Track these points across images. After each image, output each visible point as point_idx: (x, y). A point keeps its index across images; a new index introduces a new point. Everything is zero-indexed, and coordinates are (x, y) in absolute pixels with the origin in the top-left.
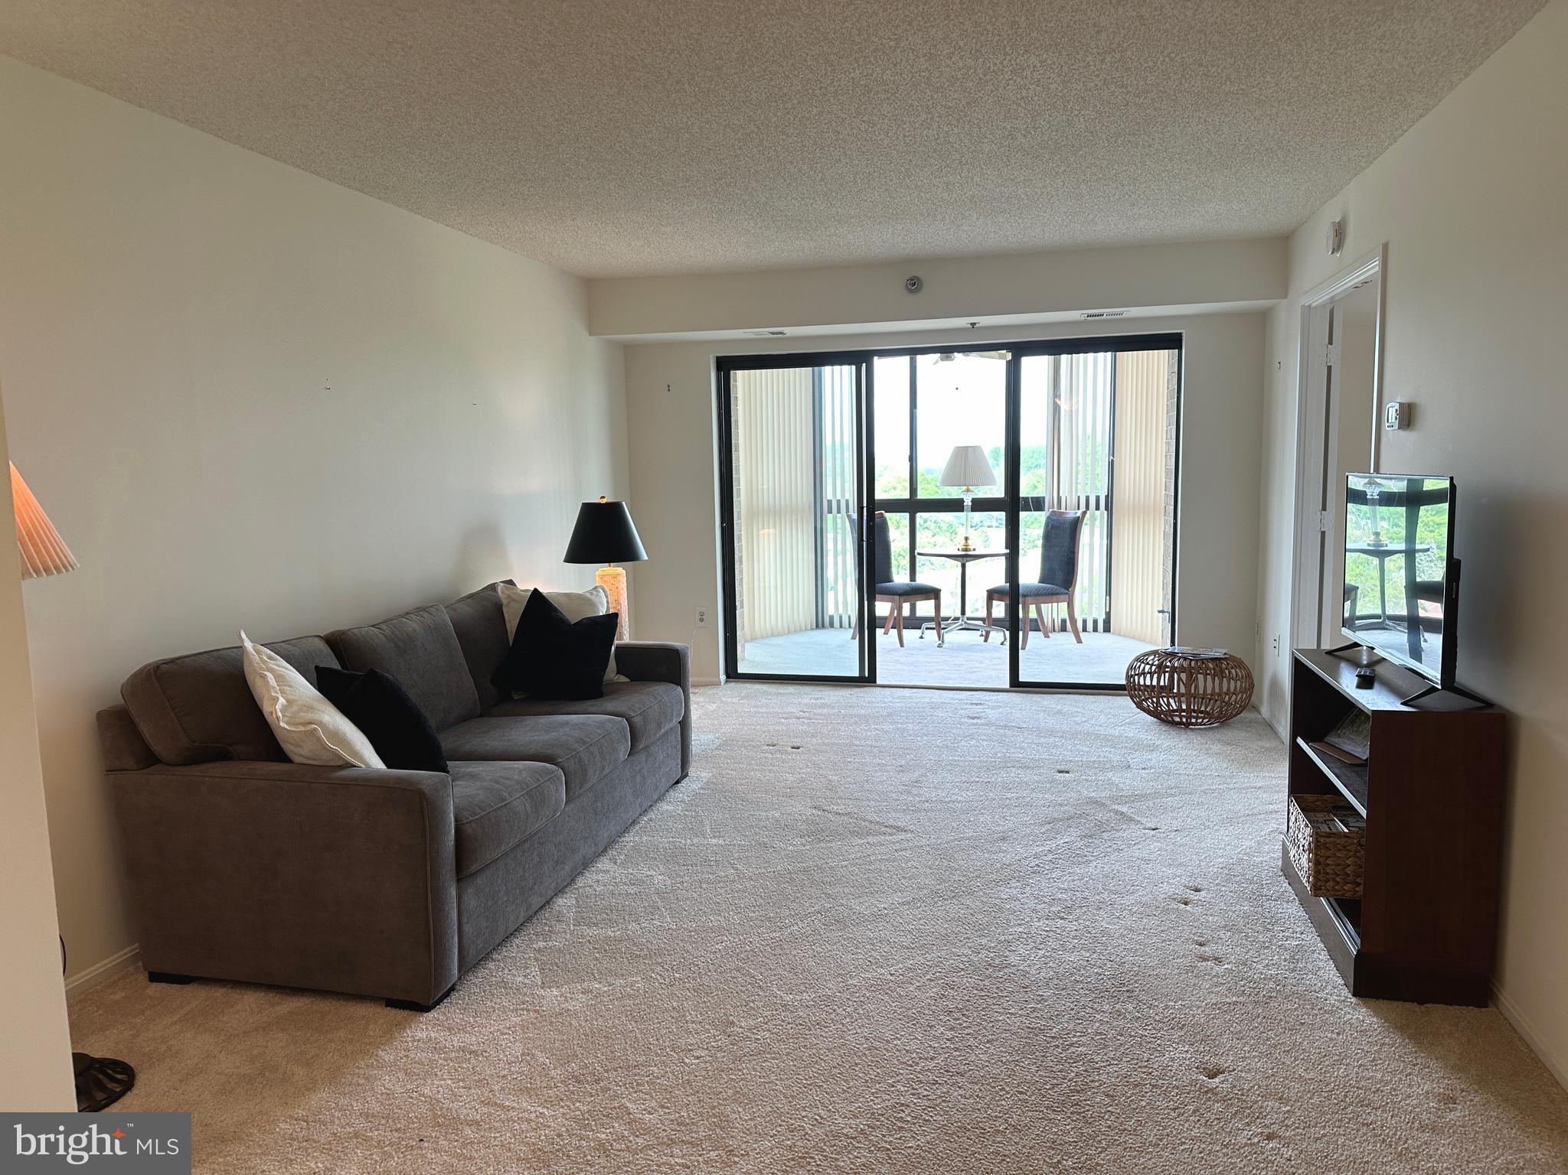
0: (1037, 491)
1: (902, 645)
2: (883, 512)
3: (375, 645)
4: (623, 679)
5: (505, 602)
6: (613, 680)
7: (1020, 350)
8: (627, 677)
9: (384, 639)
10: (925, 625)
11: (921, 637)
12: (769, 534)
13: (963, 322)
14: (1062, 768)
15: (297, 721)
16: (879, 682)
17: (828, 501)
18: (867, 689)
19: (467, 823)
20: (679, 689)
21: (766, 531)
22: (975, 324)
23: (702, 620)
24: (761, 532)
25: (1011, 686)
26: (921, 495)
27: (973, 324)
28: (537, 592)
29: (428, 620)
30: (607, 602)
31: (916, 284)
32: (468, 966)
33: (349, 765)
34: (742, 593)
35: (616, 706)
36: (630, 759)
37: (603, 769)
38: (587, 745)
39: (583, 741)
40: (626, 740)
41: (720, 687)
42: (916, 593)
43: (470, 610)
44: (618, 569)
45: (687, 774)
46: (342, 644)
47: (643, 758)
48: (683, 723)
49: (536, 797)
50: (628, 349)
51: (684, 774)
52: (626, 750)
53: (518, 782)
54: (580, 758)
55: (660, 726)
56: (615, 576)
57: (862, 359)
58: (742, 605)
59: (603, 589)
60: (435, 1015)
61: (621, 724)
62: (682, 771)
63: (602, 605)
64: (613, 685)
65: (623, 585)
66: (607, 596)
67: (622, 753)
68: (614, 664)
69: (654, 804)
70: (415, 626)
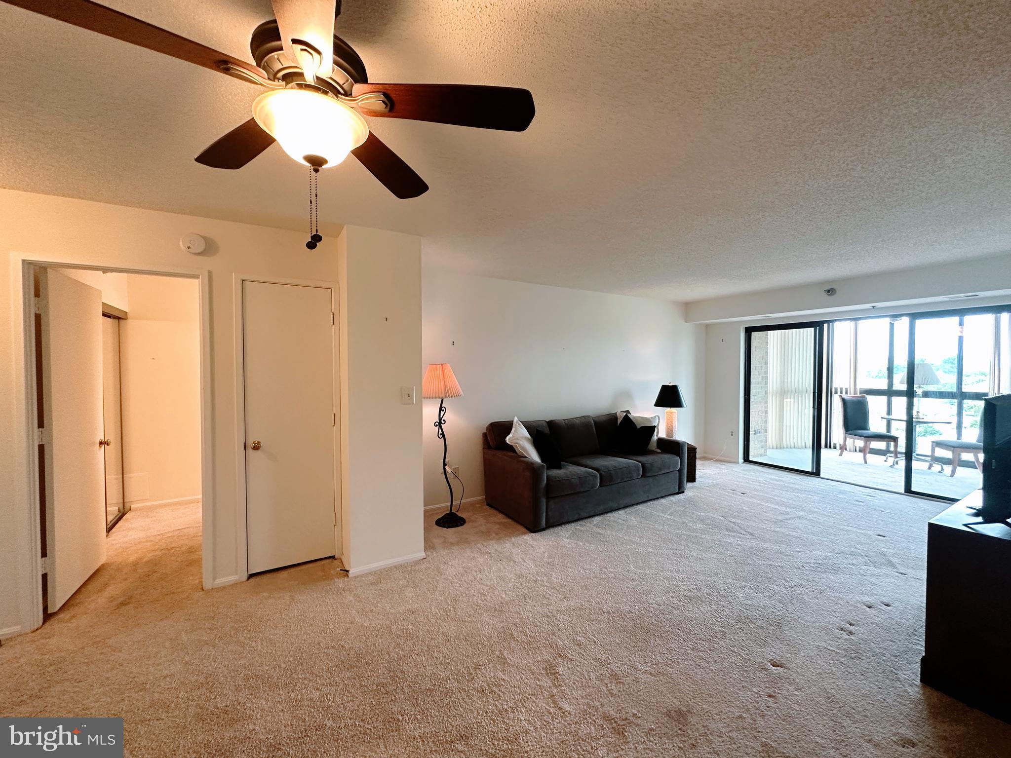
0: (945, 388)
1: (866, 462)
2: (865, 395)
4: (659, 451)
5: (618, 417)
6: (654, 450)
7: (914, 316)
8: (662, 451)
10: (888, 455)
11: (885, 461)
13: (867, 306)
14: (881, 534)
15: (512, 442)
16: (822, 475)
18: (813, 478)
19: (551, 481)
20: (678, 458)
21: (789, 400)
23: (732, 435)
24: (785, 400)
25: (905, 492)
26: (895, 388)
27: (874, 307)
28: (626, 416)
29: (583, 420)
30: (659, 422)
31: (830, 292)
32: (550, 525)
33: (526, 457)
34: (766, 427)
35: (643, 459)
36: (643, 479)
37: (623, 478)
38: (616, 469)
39: (615, 467)
40: (638, 471)
41: (738, 465)
42: (878, 437)
43: (604, 418)
44: (674, 410)
45: (683, 492)
46: (551, 424)
47: (651, 479)
48: (680, 471)
49: (582, 479)
50: (707, 326)
51: (681, 491)
52: (639, 475)
53: (578, 474)
54: (610, 473)
55: (660, 469)
56: (671, 413)
57: (817, 325)
58: (766, 431)
59: (658, 417)
60: (534, 534)
61: (637, 465)
62: (679, 490)
63: (655, 422)
64: (652, 452)
65: (675, 416)
66: (659, 419)
67: (635, 475)
68: (655, 444)
69: (658, 498)
70: (577, 421)
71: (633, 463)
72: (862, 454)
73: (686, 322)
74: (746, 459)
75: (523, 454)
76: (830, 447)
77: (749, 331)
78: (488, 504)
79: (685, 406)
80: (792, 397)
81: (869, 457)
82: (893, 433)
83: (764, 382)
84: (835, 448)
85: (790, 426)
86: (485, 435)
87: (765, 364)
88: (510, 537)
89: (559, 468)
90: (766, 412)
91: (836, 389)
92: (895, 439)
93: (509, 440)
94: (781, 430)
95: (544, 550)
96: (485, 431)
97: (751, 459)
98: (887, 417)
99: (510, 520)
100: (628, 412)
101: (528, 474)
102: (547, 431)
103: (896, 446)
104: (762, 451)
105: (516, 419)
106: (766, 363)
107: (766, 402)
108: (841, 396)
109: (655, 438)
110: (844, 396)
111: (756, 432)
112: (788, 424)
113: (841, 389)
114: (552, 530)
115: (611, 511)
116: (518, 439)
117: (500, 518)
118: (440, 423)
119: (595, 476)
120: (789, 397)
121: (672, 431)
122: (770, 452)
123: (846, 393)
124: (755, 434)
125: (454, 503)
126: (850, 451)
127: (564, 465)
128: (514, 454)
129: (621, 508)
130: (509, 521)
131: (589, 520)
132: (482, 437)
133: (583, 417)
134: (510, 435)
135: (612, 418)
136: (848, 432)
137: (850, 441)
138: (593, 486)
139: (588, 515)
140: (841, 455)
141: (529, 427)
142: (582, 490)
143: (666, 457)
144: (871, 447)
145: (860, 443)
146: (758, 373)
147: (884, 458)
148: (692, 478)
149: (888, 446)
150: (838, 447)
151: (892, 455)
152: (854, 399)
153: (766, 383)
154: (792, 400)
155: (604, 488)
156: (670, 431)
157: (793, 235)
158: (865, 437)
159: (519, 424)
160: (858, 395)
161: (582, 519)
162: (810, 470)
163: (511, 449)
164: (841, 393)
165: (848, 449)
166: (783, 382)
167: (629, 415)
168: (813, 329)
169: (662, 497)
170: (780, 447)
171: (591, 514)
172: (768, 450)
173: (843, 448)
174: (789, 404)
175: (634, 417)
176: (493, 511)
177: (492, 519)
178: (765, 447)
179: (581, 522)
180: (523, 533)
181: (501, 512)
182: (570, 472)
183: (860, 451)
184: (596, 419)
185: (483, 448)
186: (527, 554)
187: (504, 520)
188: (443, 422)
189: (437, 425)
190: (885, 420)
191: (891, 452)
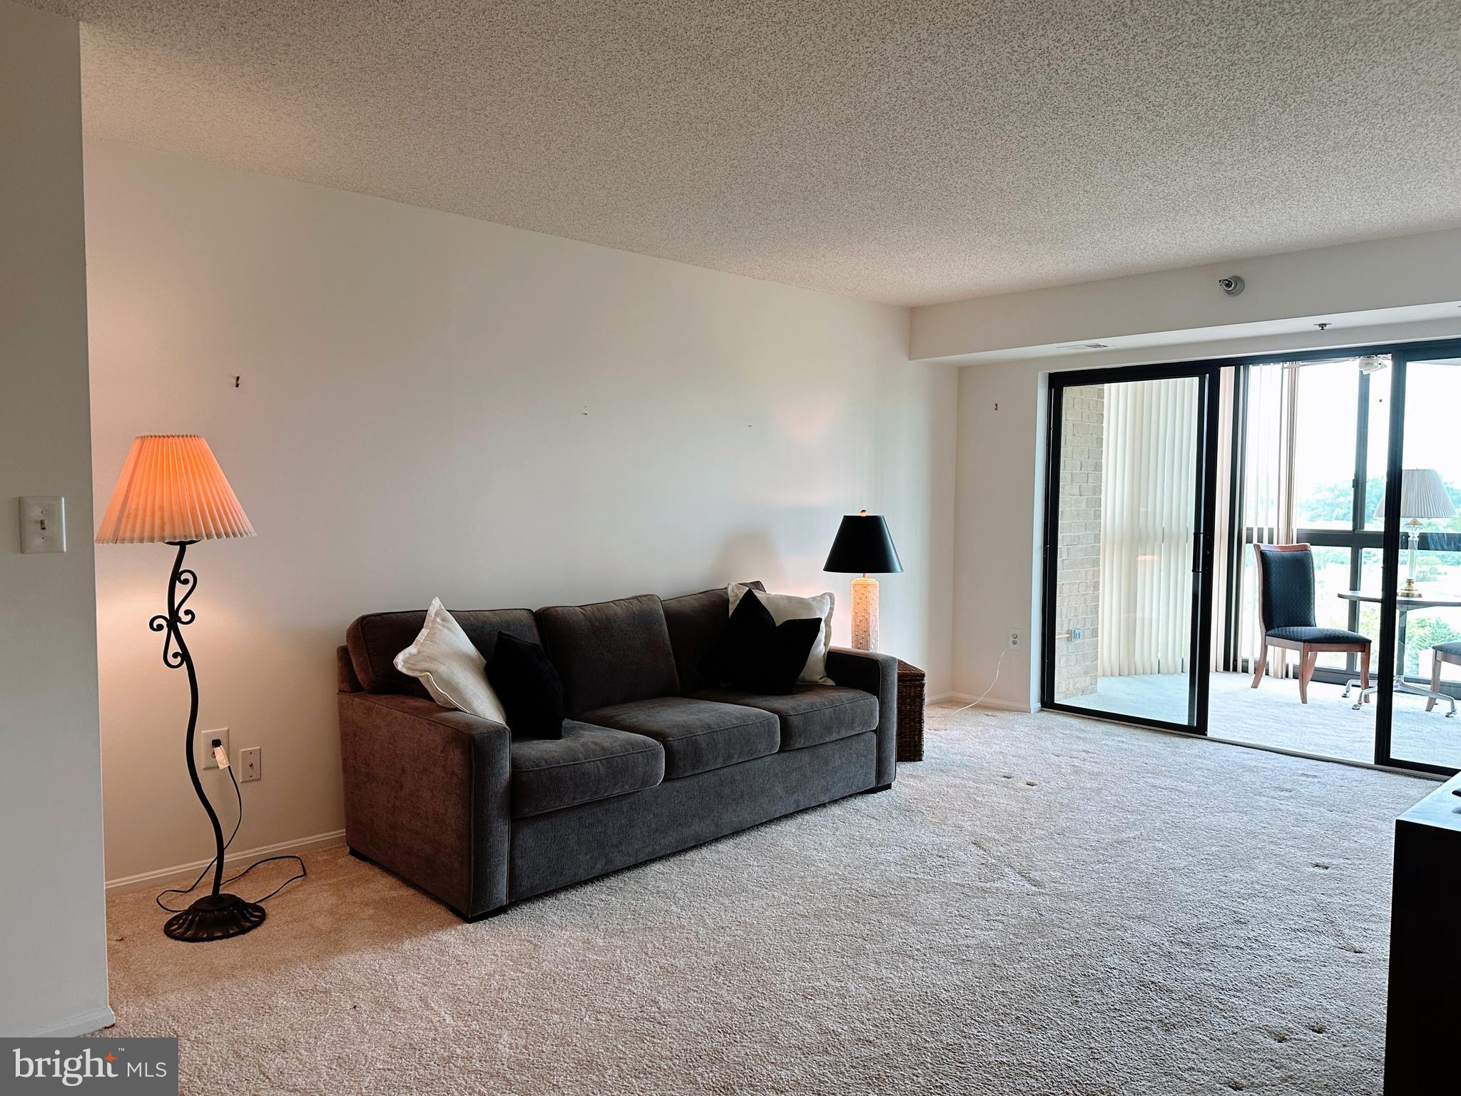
1: (1304, 700)
2: (1309, 544)
3: (571, 622)
4: (830, 682)
5: (731, 599)
6: (818, 682)
7: (1403, 354)
8: (834, 681)
9: (582, 617)
10: (1351, 682)
11: (1345, 696)
12: (1153, 561)
13: (1308, 323)
14: (1320, 862)
15: (416, 667)
16: (1210, 734)
17: (1248, 529)
18: (1190, 740)
19: (525, 772)
20: (875, 699)
21: (1148, 558)
22: (1325, 325)
23: (1015, 643)
24: (1140, 558)
25: (1376, 762)
26: (1365, 528)
27: (1322, 326)
28: (750, 593)
29: (636, 606)
30: (832, 609)
31: (1232, 285)
32: (520, 897)
33: (457, 709)
34: (1095, 621)
35: (784, 703)
36: (783, 755)
37: (730, 757)
38: (711, 731)
39: (709, 727)
40: (771, 734)
41: (1027, 715)
42: (1332, 641)
43: (695, 604)
44: (872, 578)
45: (889, 787)
46: (543, 618)
47: (805, 757)
48: (880, 732)
49: (616, 764)
50: (962, 371)
51: (882, 785)
52: (773, 747)
53: (603, 749)
54: (696, 741)
55: (829, 730)
56: (865, 587)
57: (1206, 371)
58: (1095, 633)
59: (831, 596)
60: (470, 927)
61: (768, 719)
62: (878, 782)
63: (821, 611)
64: (812, 687)
65: (874, 595)
66: (832, 603)
67: (762, 747)
68: (820, 667)
69: (824, 805)
70: (619, 610)
71: (757, 715)
72: (1297, 681)
73: (910, 360)
74: (1048, 702)
75: (448, 702)
76: (1235, 669)
77: (1058, 382)
78: (353, 852)
79: (899, 569)
80: (1156, 551)
81: (1314, 688)
82: (1362, 632)
83: (1092, 512)
84: (1245, 670)
85: (1151, 619)
86: (343, 653)
87: (1096, 469)
88: (399, 939)
89: (555, 734)
90: (1096, 586)
91: (1250, 530)
92: (1364, 645)
93: (405, 661)
94: (1130, 629)
95: (491, 968)
96: (344, 643)
97: (1058, 699)
98: (1349, 593)
99: (411, 891)
100: (757, 585)
101: (456, 755)
102: (533, 637)
103: (1366, 662)
104: (1085, 681)
105: (436, 605)
106: (1098, 467)
107: (1096, 563)
108: (1257, 547)
109: (819, 649)
110: (1265, 546)
111: (1072, 635)
112: (1147, 616)
113: (1260, 531)
114: (526, 909)
115: (698, 845)
116: (432, 659)
117: (383, 886)
118: (173, 621)
119: (655, 756)
120: (1149, 550)
121: (866, 632)
122: (1102, 684)
123: (1271, 542)
124: (1069, 639)
125: (227, 858)
126: (1276, 676)
127: (573, 728)
128: (421, 703)
129: (726, 837)
130: (407, 893)
131: (634, 874)
132: (336, 660)
133: (636, 598)
134: (411, 650)
135: (716, 602)
136: (1269, 632)
137: (1274, 653)
138: (646, 781)
139: (632, 861)
140: (1255, 686)
141: (475, 627)
142: (617, 791)
143: (845, 696)
144: (1316, 666)
145: (1293, 657)
146: (1076, 491)
147: (1341, 689)
148: (911, 750)
149: (1351, 661)
150: (1251, 669)
151: (1358, 682)
152: (1286, 554)
153: (1097, 515)
154: (1156, 558)
155: (677, 784)
156: (862, 633)
157: (1135, 112)
158: (1304, 641)
159: (444, 620)
160: (1295, 544)
161: (617, 872)
162: (1184, 721)
163: (412, 687)
164: (1260, 540)
165: (1271, 672)
166: (1134, 515)
167: (758, 594)
168: (1196, 380)
169: (834, 802)
170: (1127, 670)
171: (641, 858)
172: (1099, 680)
173: (1262, 668)
174: (1148, 565)
175: (769, 599)
176: (365, 869)
177: (359, 893)
178: (1092, 672)
179: (613, 882)
180: (442, 926)
181: (388, 869)
182: (583, 745)
183: (1295, 677)
184: (674, 605)
185: (341, 691)
186: (438, 985)
187: (395, 894)
188: (187, 618)
189: (160, 627)
190: (1347, 601)
191: (1356, 676)
